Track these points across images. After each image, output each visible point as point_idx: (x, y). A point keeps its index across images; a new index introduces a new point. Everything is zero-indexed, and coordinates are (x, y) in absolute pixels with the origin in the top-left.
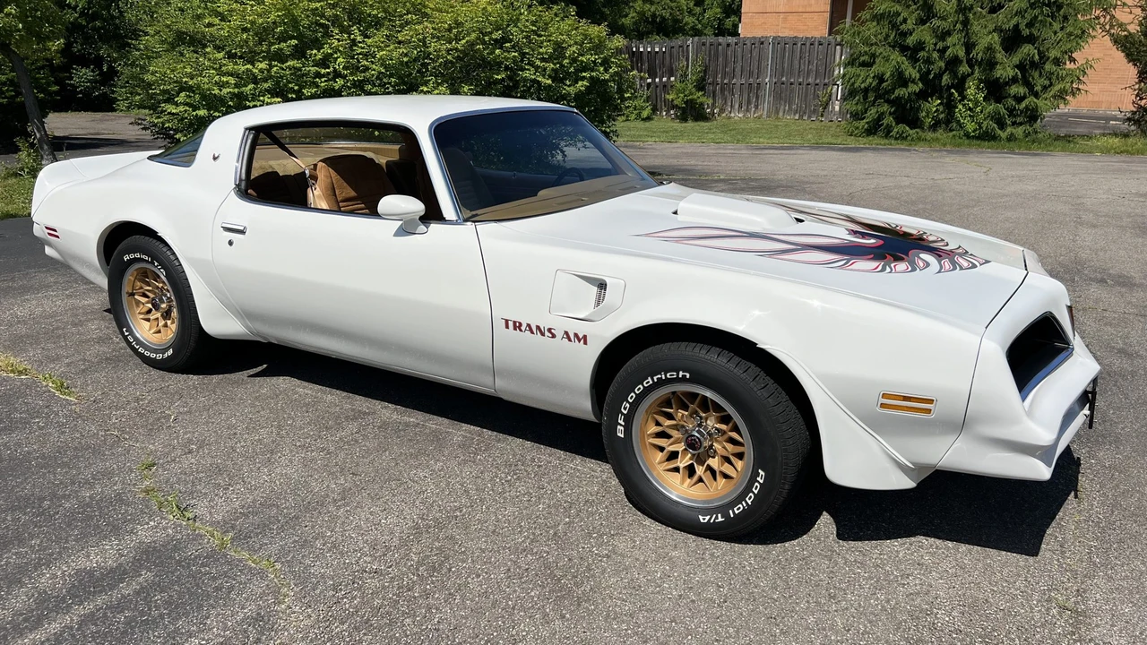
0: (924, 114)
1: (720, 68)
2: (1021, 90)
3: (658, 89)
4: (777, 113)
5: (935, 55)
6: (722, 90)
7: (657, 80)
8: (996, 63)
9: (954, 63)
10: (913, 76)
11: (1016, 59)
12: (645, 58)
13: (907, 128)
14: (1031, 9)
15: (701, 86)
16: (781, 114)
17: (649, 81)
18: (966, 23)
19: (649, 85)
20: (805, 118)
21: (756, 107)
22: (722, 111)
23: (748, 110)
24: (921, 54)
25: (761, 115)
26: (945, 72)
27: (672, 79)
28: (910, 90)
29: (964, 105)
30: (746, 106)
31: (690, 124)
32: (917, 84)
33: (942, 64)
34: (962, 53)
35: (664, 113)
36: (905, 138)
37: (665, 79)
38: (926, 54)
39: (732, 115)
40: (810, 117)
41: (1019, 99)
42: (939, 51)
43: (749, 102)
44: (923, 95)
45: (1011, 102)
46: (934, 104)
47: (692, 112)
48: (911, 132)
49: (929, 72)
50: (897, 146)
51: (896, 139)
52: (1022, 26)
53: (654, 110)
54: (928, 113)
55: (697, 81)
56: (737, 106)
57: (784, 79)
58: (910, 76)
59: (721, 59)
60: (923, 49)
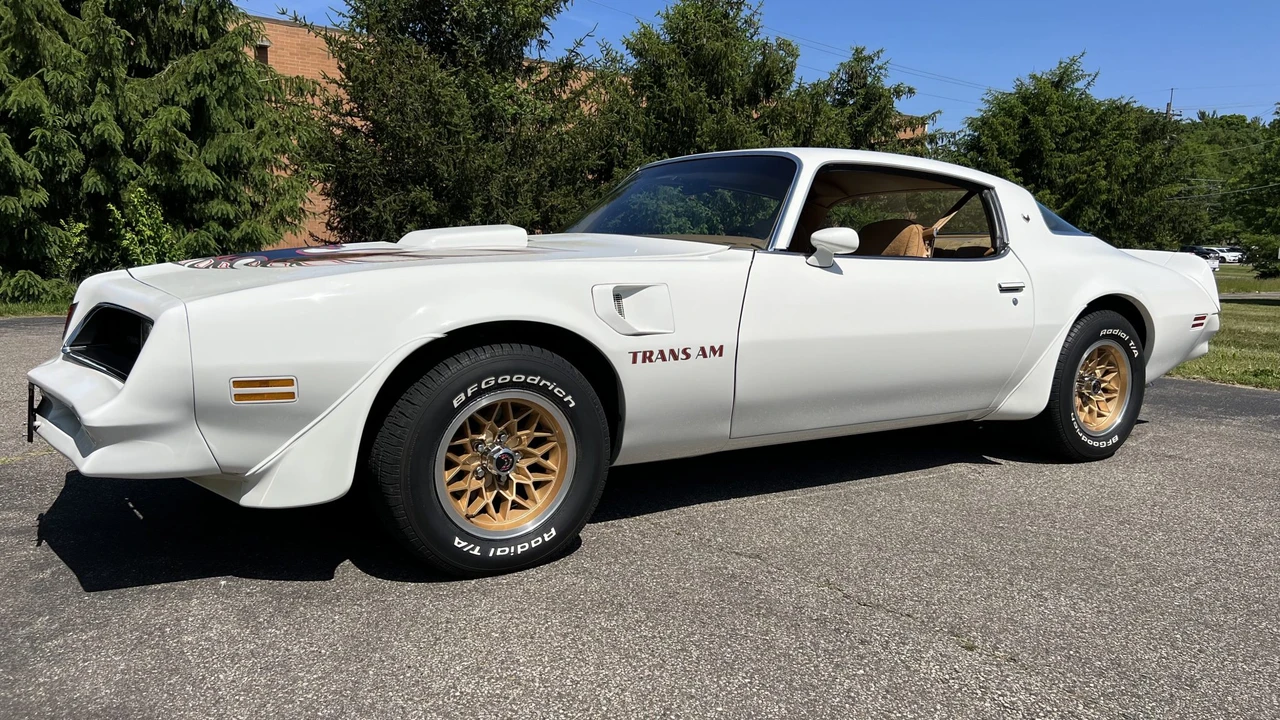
0: (55, 250)
2: (230, 210)
5: (64, 136)
8: (180, 162)
9: (101, 154)
10: (29, 174)
11: (211, 155)
13: (38, 278)
14: (222, 74)
18: (111, 82)
24: (37, 132)
26: (84, 171)
28: (26, 201)
29: (138, 233)
32: (35, 189)
33: (78, 156)
34: (118, 137)
36: (33, 298)
38: (48, 133)
41: (227, 223)
42: (69, 128)
44: (51, 214)
45: (215, 226)
46: (76, 231)
48: (46, 284)
49: (56, 169)
50: (30, 316)
51: (15, 300)
52: (212, 101)
54: (63, 248)
58: (23, 174)
60: (40, 123)
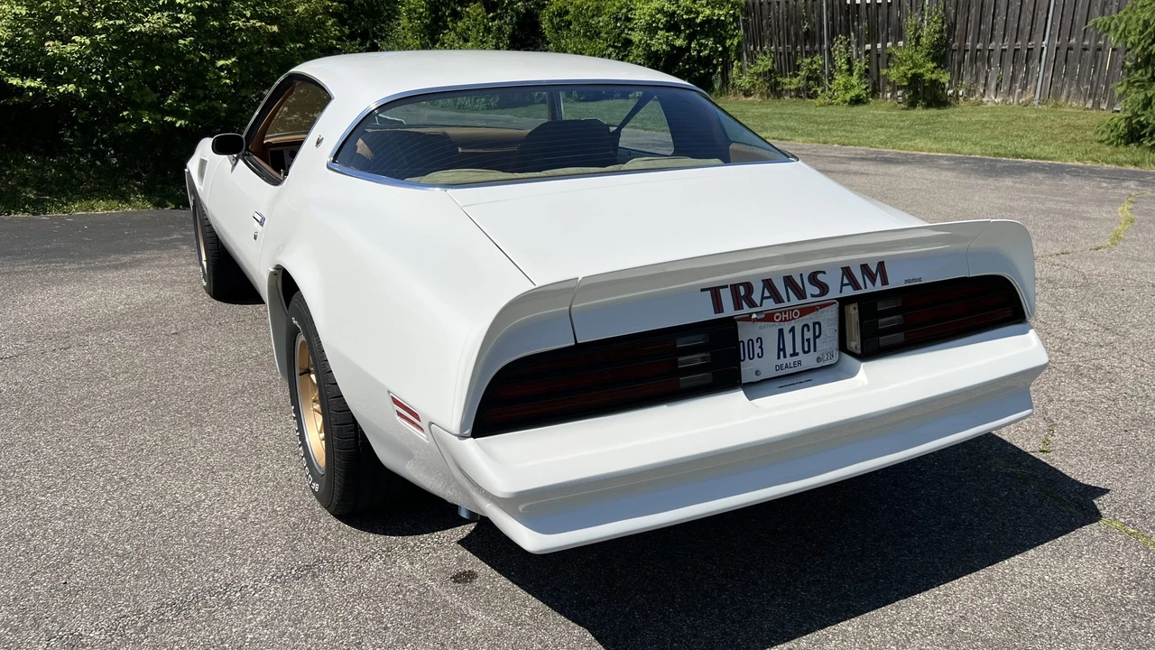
1: (971, 26)
3: (880, 59)
4: (1057, 96)
6: (974, 60)
7: (879, 46)
12: (863, 13)
15: (940, 55)
16: (1063, 97)
17: (868, 47)
19: (867, 52)
20: (1104, 106)
21: (1024, 88)
22: (970, 92)
23: (1010, 92)
25: (1032, 99)
27: (901, 43)
30: (1008, 86)
31: (920, 113)
35: (889, 95)
37: (889, 44)
39: (985, 100)
40: (1111, 105)
43: (1013, 79)
47: (926, 94)
53: (875, 92)
55: (934, 46)
56: (993, 86)
57: (1073, 41)
59: (973, 11)
